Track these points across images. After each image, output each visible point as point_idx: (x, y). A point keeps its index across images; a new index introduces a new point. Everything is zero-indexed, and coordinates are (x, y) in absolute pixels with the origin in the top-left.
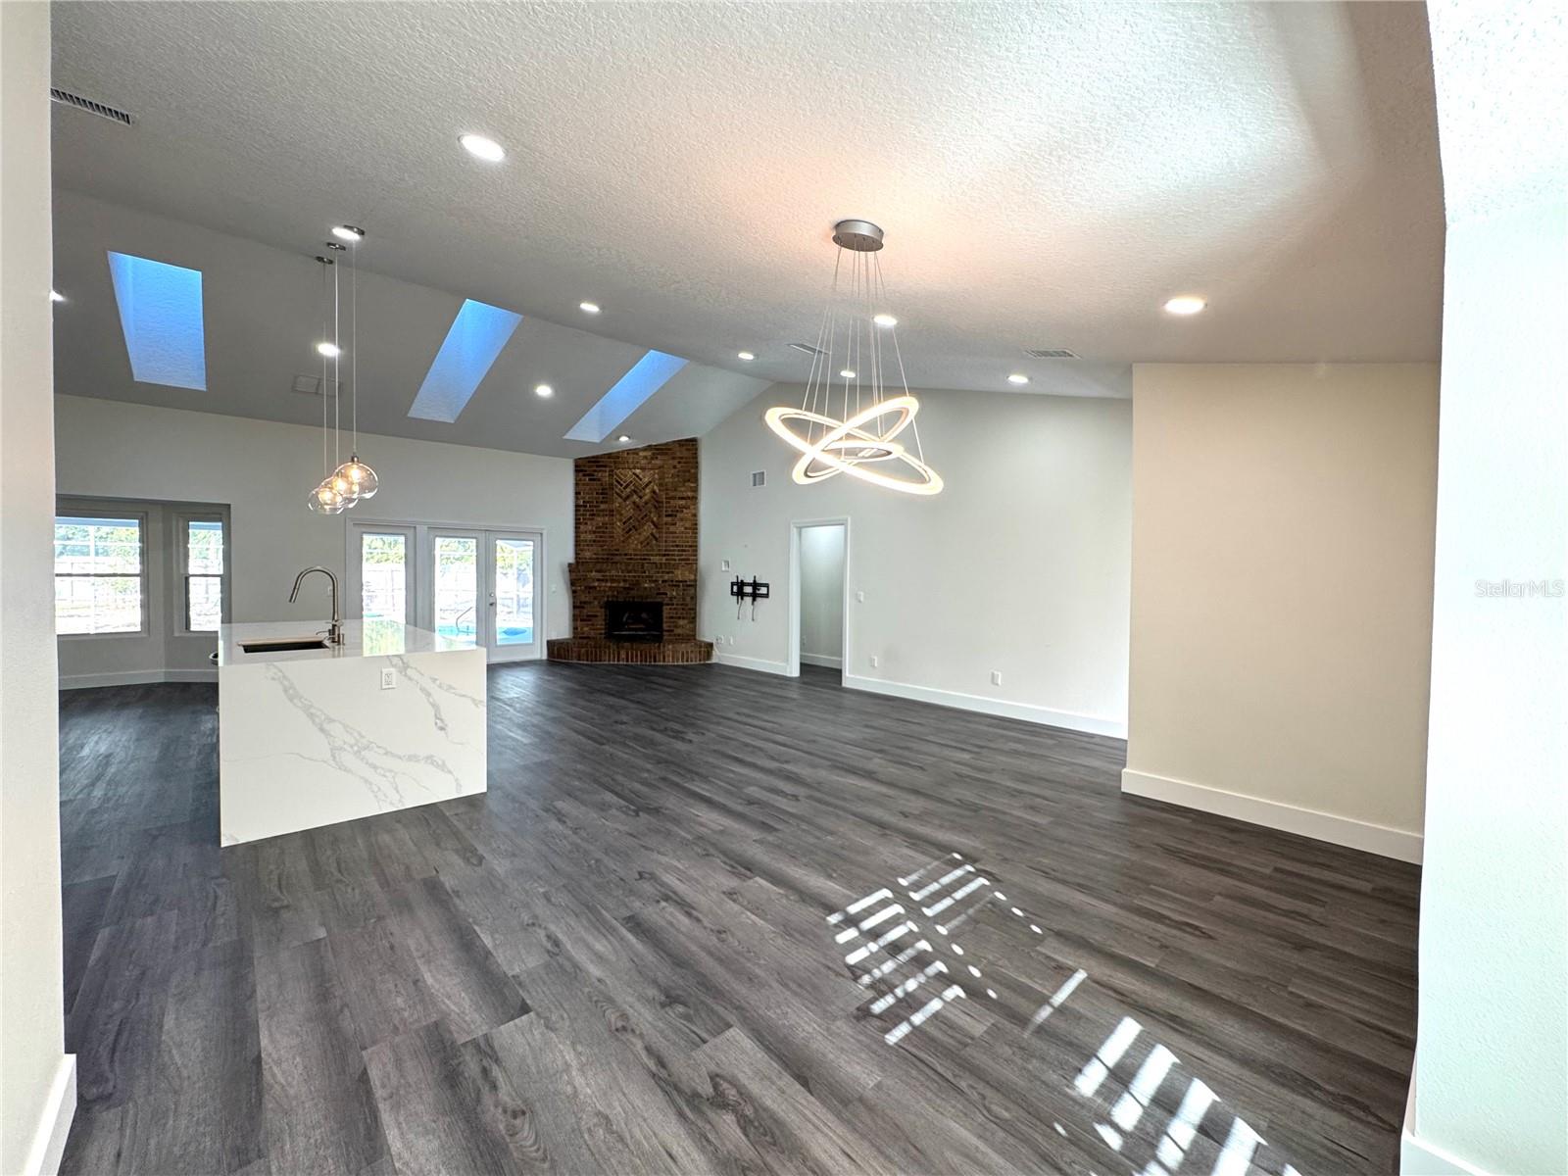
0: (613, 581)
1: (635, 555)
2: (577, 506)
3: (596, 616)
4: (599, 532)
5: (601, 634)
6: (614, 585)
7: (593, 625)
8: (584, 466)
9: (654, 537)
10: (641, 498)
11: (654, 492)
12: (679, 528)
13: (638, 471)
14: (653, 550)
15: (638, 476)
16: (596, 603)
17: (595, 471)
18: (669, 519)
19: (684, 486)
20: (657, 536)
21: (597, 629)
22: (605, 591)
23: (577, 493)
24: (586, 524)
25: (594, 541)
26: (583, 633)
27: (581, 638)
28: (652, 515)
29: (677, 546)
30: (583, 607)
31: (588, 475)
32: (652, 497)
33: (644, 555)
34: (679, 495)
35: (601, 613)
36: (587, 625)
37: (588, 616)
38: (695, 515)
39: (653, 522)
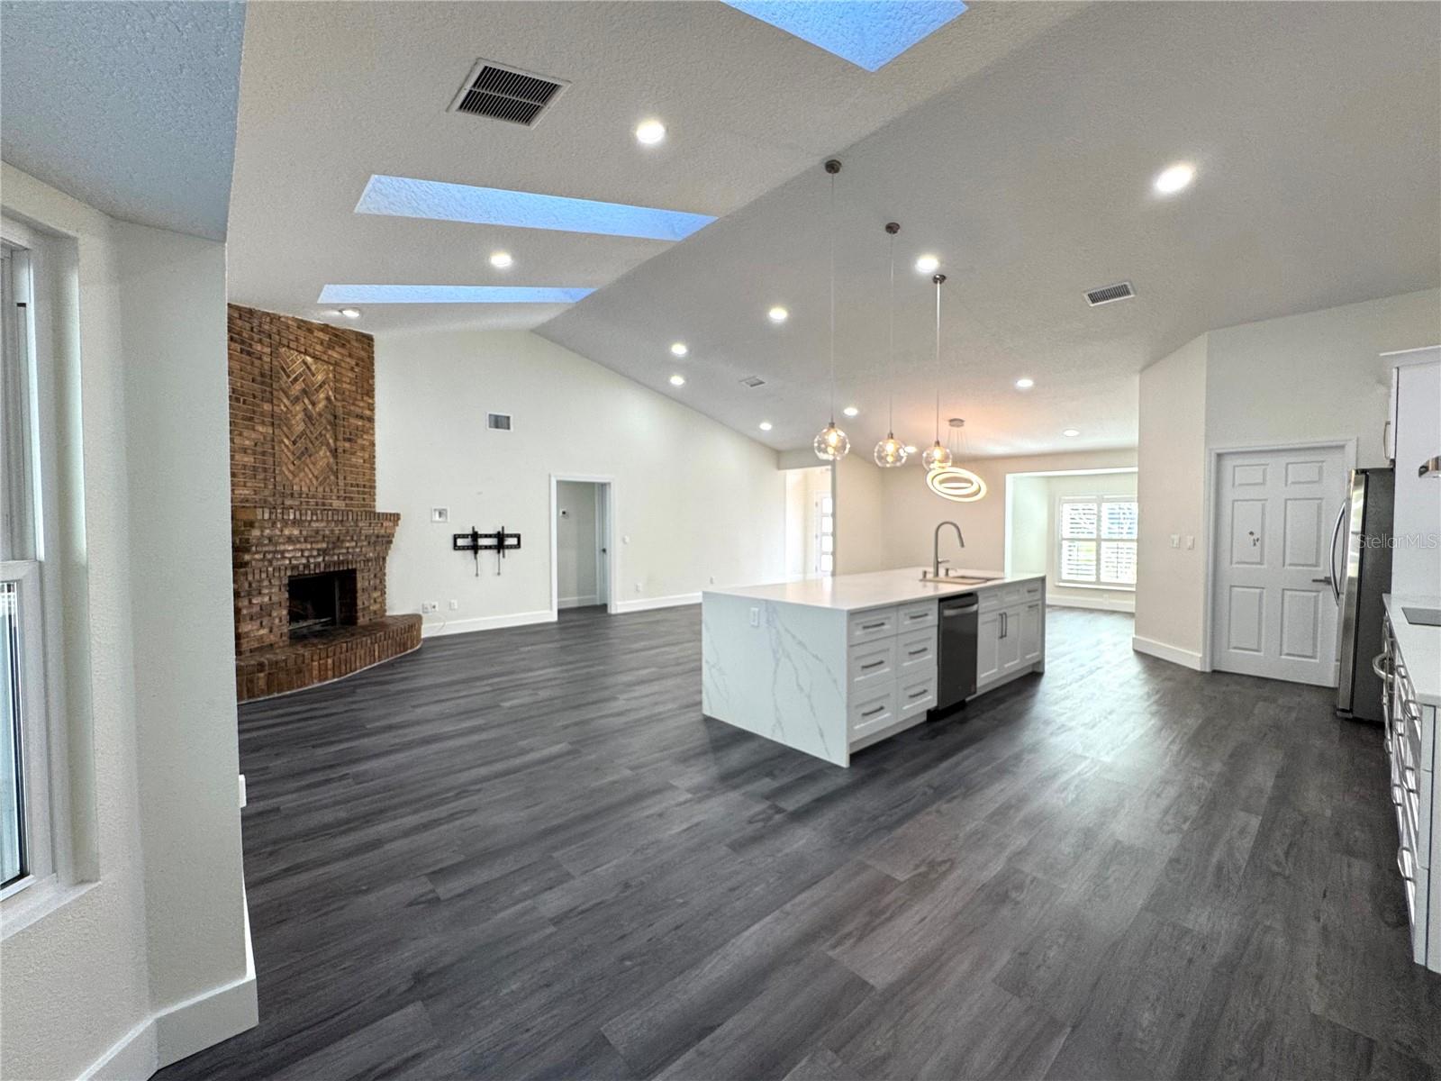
0: (307, 540)
3: (279, 604)
5: (284, 635)
9: (331, 469)
10: (314, 404)
11: (328, 398)
12: (357, 460)
13: (309, 359)
15: (308, 368)
18: (347, 445)
19: (362, 400)
21: (279, 628)
22: (292, 558)
28: (328, 436)
29: (358, 486)
32: (326, 407)
34: (358, 411)
38: (373, 444)
39: (328, 444)
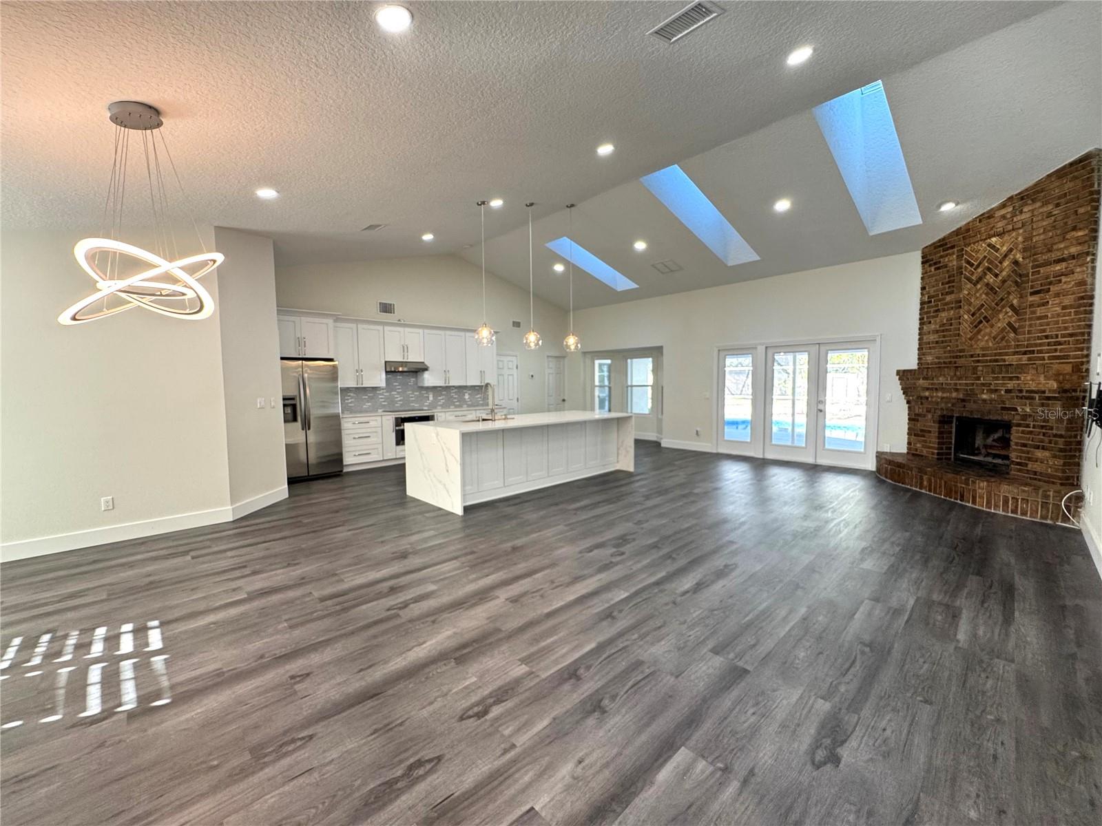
0: (943, 390)
1: (984, 355)
2: (922, 303)
3: (930, 432)
4: (943, 331)
5: (933, 454)
6: (945, 395)
7: (925, 441)
8: (930, 254)
9: (1012, 327)
10: (996, 276)
11: (1016, 263)
12: (1054, 308)
13: (994, 239)
14: (1009, 347)
15: (994, 247)
16: (930, 416)
17: (941, 257)
18: (1035, 298)
20: (1017, 325)
21: (929, 447)
22: (937, 403)
23: (923, 288)
24: (930, 323)
25: (937, 342)
26: (916, 450)
27: (913, 454)
28: (1012, 297)
29: (1047, 337)
30: (918, 420)
31: (935, 264)
32: (1013, 271)
33: (996, 355)
35: (934, 428)
36: (919, 442)
37: (922, 431)
39: (1012, 307)
